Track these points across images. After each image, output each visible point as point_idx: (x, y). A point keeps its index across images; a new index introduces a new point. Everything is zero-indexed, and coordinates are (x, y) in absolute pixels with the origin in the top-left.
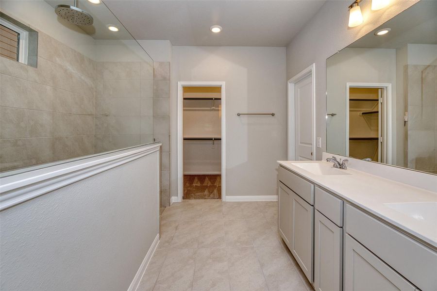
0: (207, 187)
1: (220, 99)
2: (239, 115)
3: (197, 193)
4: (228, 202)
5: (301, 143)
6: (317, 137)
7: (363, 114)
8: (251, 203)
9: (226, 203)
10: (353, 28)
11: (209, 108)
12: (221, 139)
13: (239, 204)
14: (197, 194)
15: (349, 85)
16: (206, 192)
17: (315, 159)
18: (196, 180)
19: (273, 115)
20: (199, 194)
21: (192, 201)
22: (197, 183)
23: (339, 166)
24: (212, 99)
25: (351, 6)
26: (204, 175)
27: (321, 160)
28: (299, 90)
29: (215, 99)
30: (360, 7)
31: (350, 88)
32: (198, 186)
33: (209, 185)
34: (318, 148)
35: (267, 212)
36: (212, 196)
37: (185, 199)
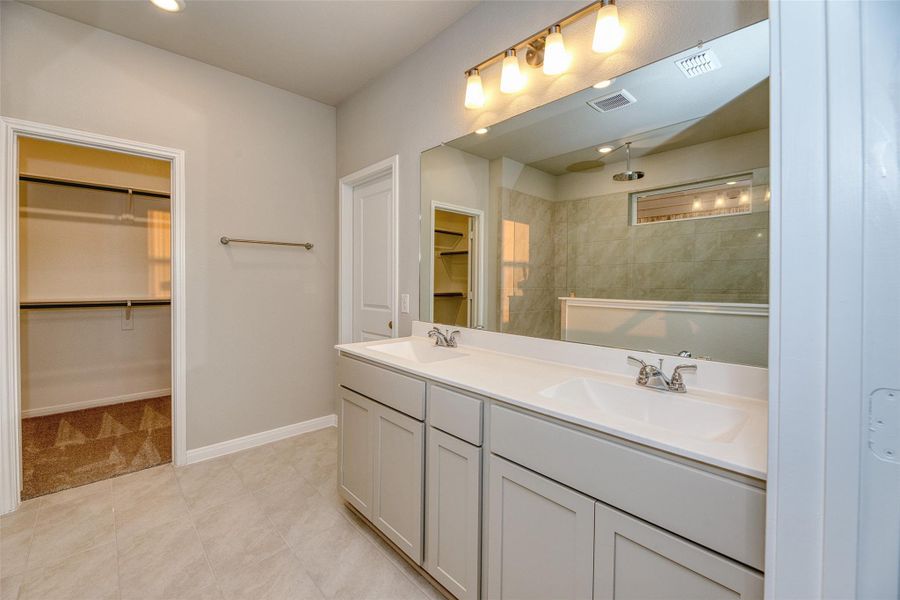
0: (113, 441)
1: (168, 197)
2: (225, 242)
3: (77, 466)
4: (192, 466)
5: (365, 305)
6: (400, 293)
7: (442, 254)
8: (257, 450)
9: (187, 469)
10: (470, 110)
11: (112, 217)
12: (169, 303)
13: (227, 461)
14: (80, 469)
15: (435, 204)
16: (111, 457)
17: (397, 334)
18: (65, 428)
19: (308, 247)
20: (88, 468)
21: (67, 496)
22: (70, 437)
23: (445, 344)
24: (126, 191)
25: (470, 73)
26: (95, 409)
27: (410, 335)
28: (362, 201)
29: (135, 193)
30: (482, 78)
31: (436, 211)
32: (79, 446)
33: (118, 435)
34: (402, 314)
35: (301, 459)
36: (137, 461)
37: (32, 496)
